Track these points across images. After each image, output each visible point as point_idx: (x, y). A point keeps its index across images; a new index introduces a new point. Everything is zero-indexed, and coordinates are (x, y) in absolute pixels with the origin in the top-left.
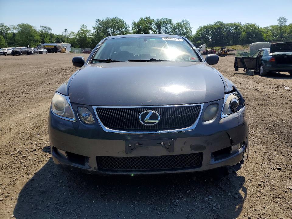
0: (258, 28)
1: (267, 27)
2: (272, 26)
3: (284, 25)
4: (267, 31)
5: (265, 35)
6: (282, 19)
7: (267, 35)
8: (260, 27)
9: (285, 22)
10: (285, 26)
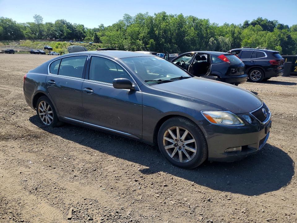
0: (15, 24)
1: (24, 24)
2: (29, 23)
3: (41, 23)
4: (25, 27)
5: (24, 32)
6: (38, 16)
7: (26, 31)
8: (16, 23)
9: (42, 20)
10: (42, 25)
